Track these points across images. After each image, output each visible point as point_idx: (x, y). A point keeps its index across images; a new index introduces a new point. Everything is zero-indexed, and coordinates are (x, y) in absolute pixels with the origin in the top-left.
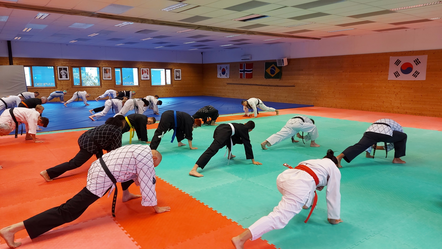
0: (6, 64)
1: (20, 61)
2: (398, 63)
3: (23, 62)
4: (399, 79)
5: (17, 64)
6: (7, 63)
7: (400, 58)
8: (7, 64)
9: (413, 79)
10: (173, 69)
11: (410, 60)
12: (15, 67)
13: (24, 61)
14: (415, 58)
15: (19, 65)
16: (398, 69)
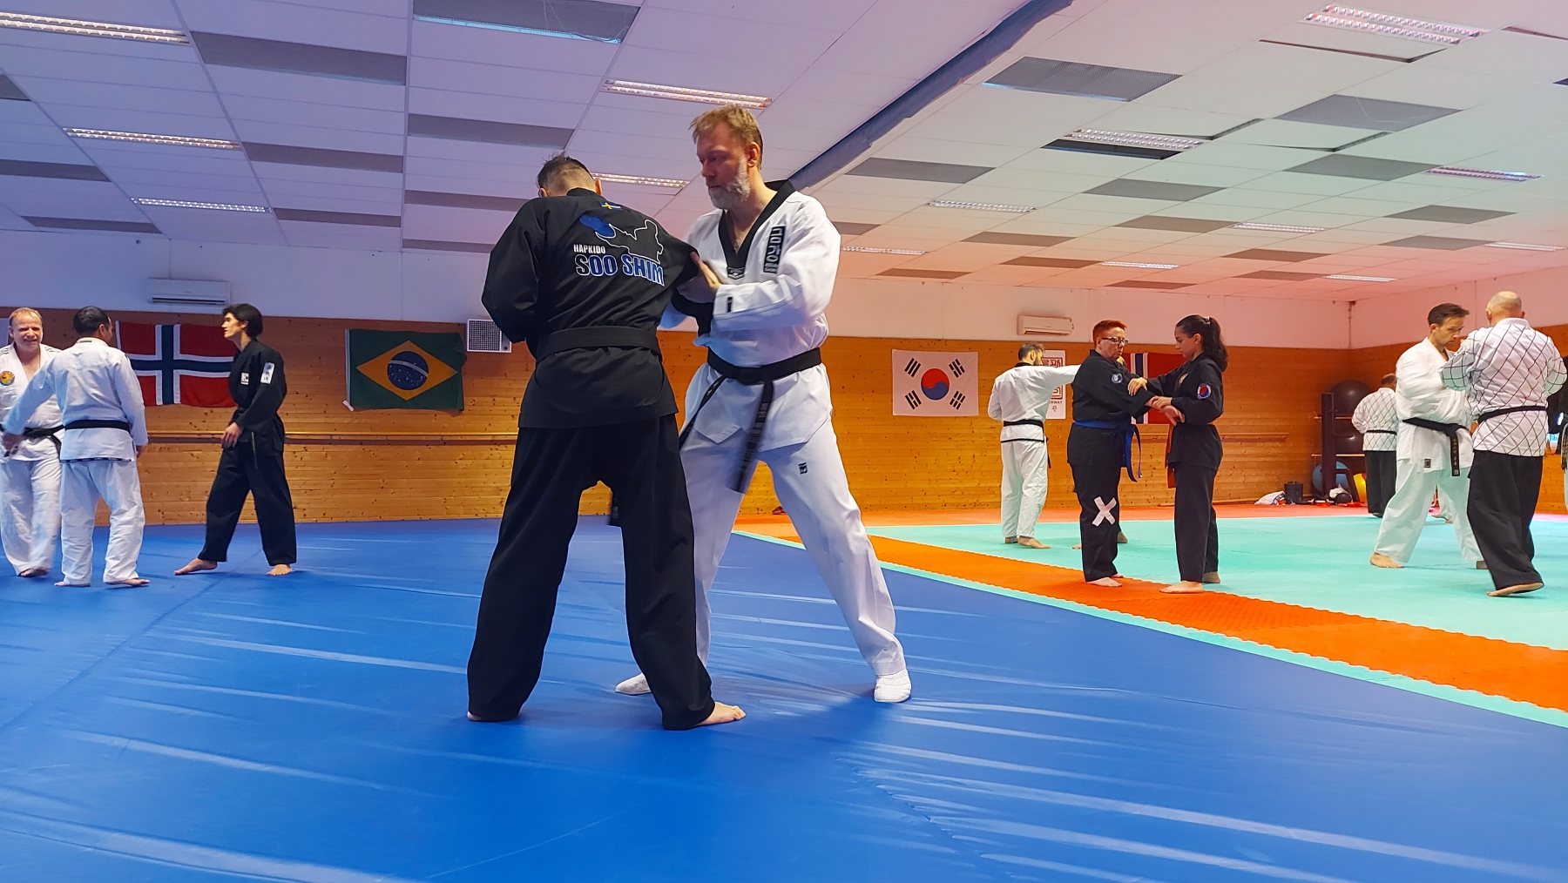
2: (912, 368)
4: (919, 412)
7: (918, 356)
9: (951, 412)
11: (941, 362)
14: (952, 357)
16: (915, 384)
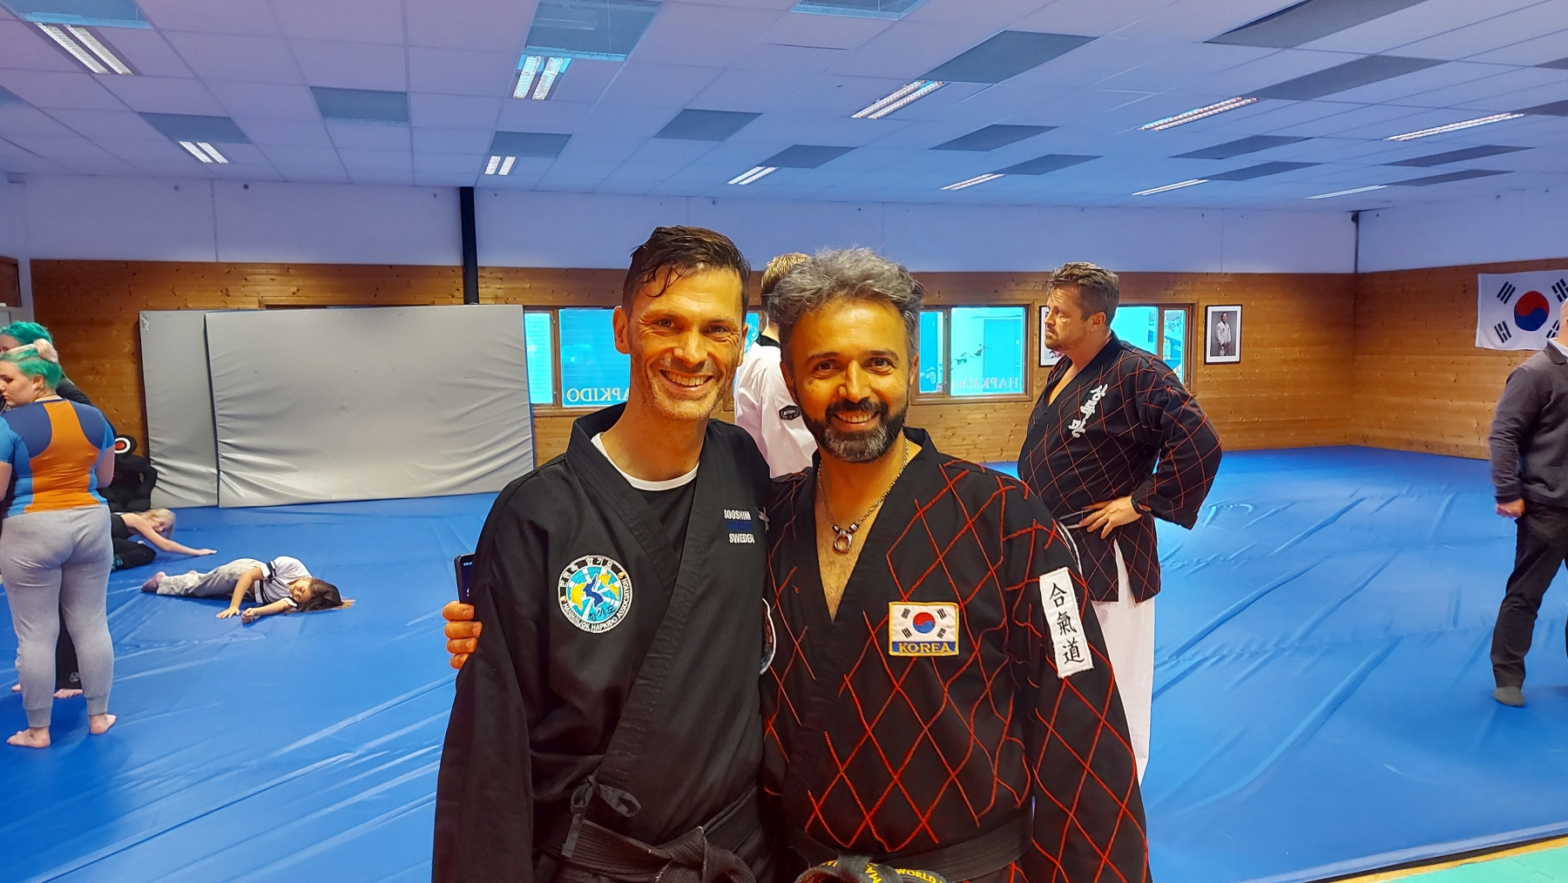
0: (448, 299)
1: (510, 286)
3: (523, 289)
5: (496, 299)
6: (453, 297)
8: (454, 301)
10: (1202, 304)
12: (488, 314)
13: (528, 286)
15: (506, 303)
